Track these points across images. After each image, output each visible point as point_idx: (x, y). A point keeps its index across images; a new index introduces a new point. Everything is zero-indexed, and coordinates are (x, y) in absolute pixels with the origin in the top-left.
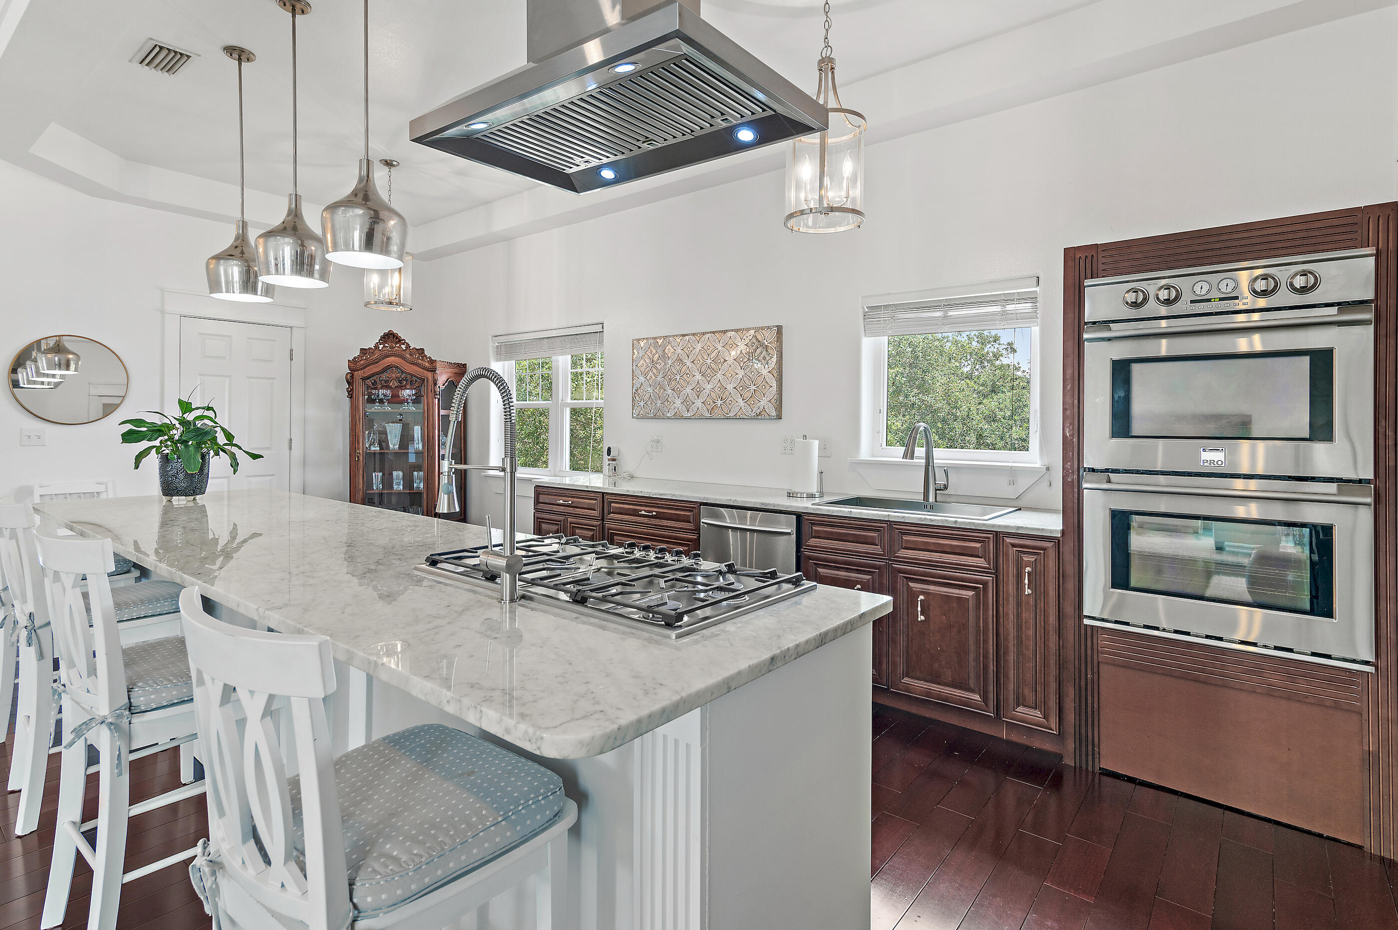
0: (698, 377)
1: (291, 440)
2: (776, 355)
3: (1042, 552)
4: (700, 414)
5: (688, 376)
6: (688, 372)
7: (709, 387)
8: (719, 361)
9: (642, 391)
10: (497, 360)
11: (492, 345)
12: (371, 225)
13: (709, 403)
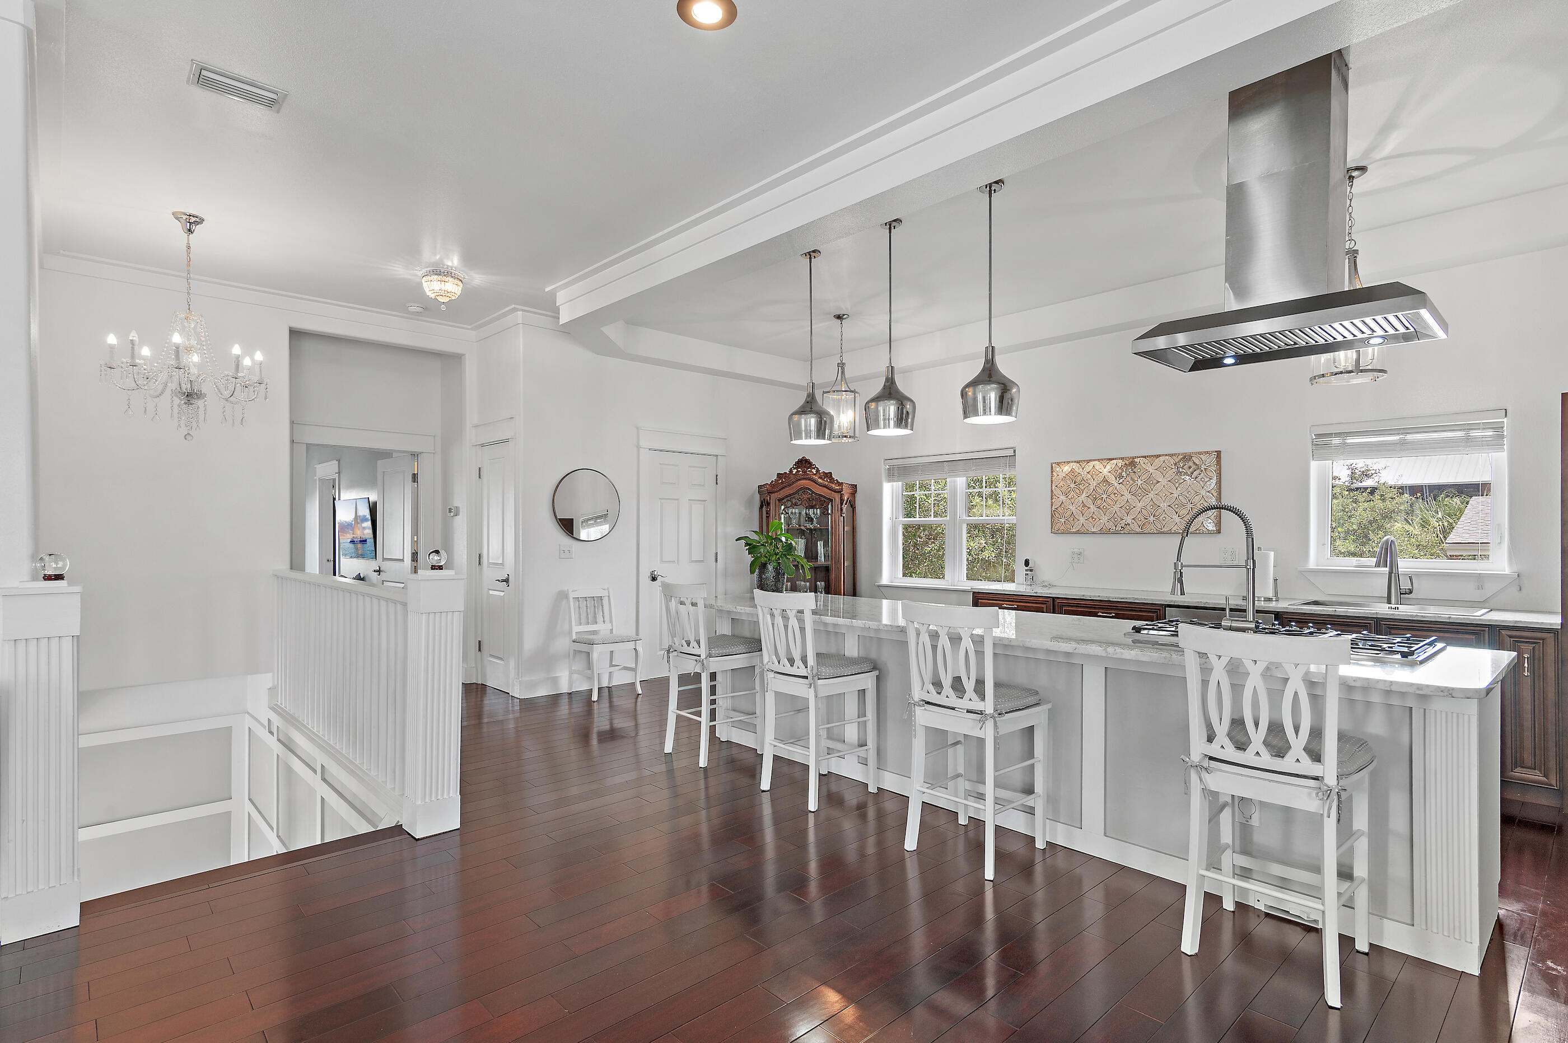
0: (1127, 496)
1: (716, 553)
2: (1215, 478)
3: (1541, 641)
4: (1130, 529)
5: (1116, 495)
6: (1116, 492)
7: (1140, 505)
8: (1151, 482)
9: (1063, 509)
10: (889, 481)
11: (884, 467)
12: (1002, 393)
13: (1140, 519)
